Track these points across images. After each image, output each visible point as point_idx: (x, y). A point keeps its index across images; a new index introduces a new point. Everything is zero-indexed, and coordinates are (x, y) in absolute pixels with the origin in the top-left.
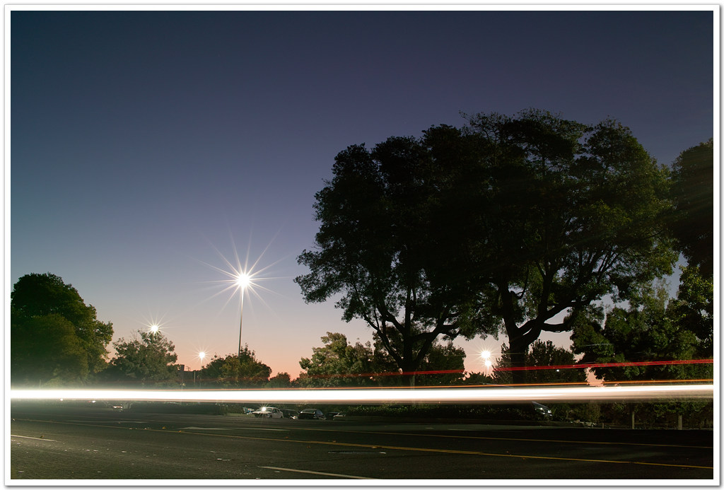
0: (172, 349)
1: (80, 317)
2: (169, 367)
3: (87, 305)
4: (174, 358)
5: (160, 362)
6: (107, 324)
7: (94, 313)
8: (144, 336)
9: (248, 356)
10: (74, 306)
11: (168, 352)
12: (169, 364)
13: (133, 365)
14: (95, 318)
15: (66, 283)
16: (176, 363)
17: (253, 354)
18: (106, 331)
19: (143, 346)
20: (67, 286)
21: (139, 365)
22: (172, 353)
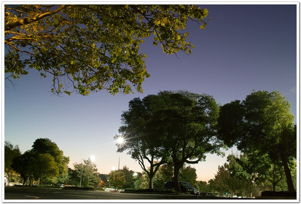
0: (95, 166)
1: (57, 155)
2: (94, 173)
3: (60, 150)
4: (96, 170)
5: (90, 172)
6: (67, 157)
7: (63, 153)
8: (85, 161)
9: (126, 170)
10: (55, 150)
11: (94, 168)
12: (94, 172)
13: (80, 173)
14: (62, 155)
15: (52, 142)
16: (97, 172)
17: (128, 169)
18: (67, 160)
19: (84, 165)
20: (53, 143)
21: (82, 173)
22: (96, 168)
